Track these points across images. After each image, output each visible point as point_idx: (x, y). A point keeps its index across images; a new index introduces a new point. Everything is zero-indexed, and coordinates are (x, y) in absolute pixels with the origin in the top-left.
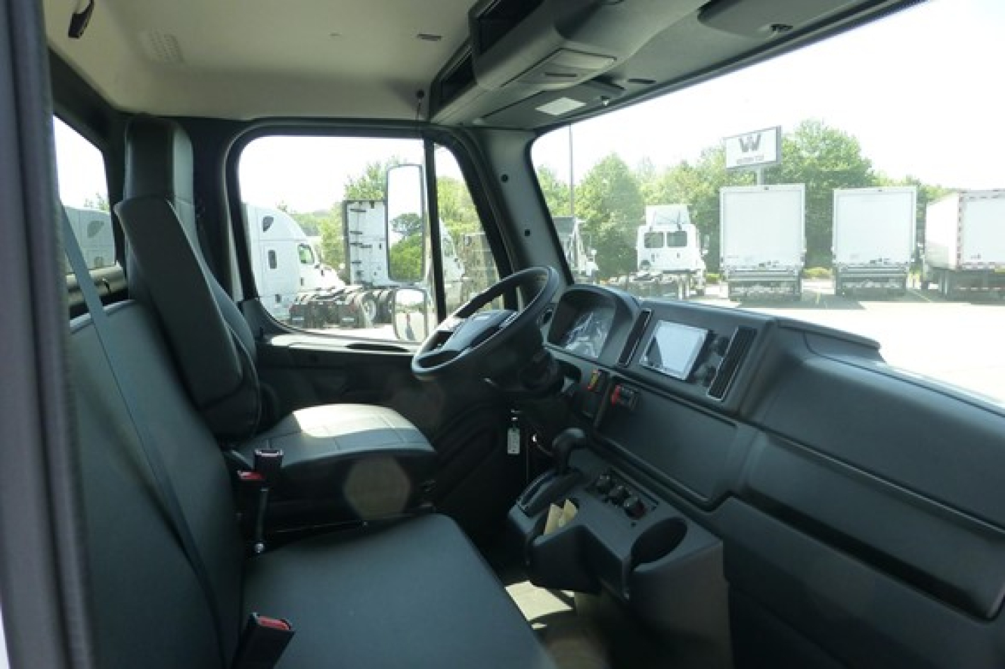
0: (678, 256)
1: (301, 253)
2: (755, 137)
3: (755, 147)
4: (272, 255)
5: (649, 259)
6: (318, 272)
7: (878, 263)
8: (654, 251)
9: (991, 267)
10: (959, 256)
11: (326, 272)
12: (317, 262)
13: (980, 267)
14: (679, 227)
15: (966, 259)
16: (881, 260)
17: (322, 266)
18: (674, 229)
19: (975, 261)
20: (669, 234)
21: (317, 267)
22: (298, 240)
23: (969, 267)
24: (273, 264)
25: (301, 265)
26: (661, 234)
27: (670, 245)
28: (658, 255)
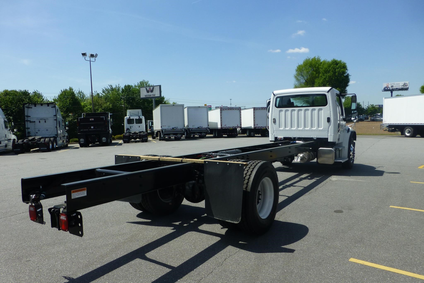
0: (139, 127)
2: (152, 88)
3: (152, 91)
5: (129, 128)
7: (200, 128)
8: (131, 125)
9: (229, 128)
10: (221, 125)
13: (226, 128)
14: (139, 117)
15: (223, 126)
16: (200, 127)
19: (225, 126)
20: (136, 119)
23: (224, 128)
26: (133, 119)
27: (136, 123)
28: (132, 127)
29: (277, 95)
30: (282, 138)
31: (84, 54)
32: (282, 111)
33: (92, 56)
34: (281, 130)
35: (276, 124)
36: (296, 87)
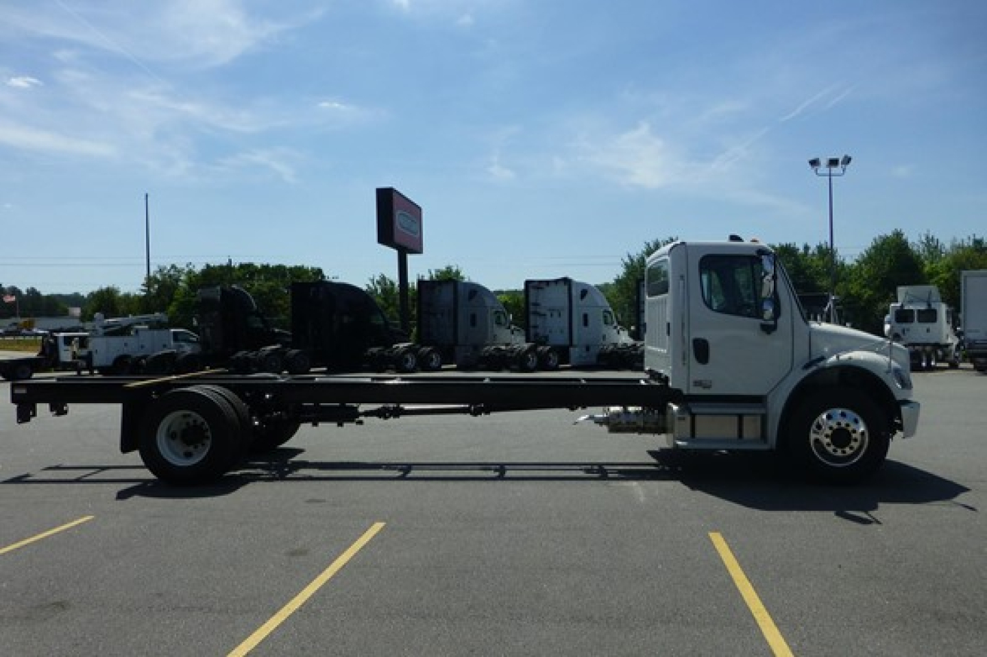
0: (928, 330)
1: (605, 317)
4: (585, 316)
5: (900, 333)
6: (615, 331)
8: (905, 325)
11: (621, 332)
12: (615, 324)
14: (929, 305)
17: (619, 327)
18: (923, 307)
20: (919, 310)
21: (615, 327)
22: (602, 307)
24: (586, 323)
25: (604, 325)
26: (912, 311)
27: (920, 321)
28: (908, 330)
31: (814, 163)
33: (833, 162)
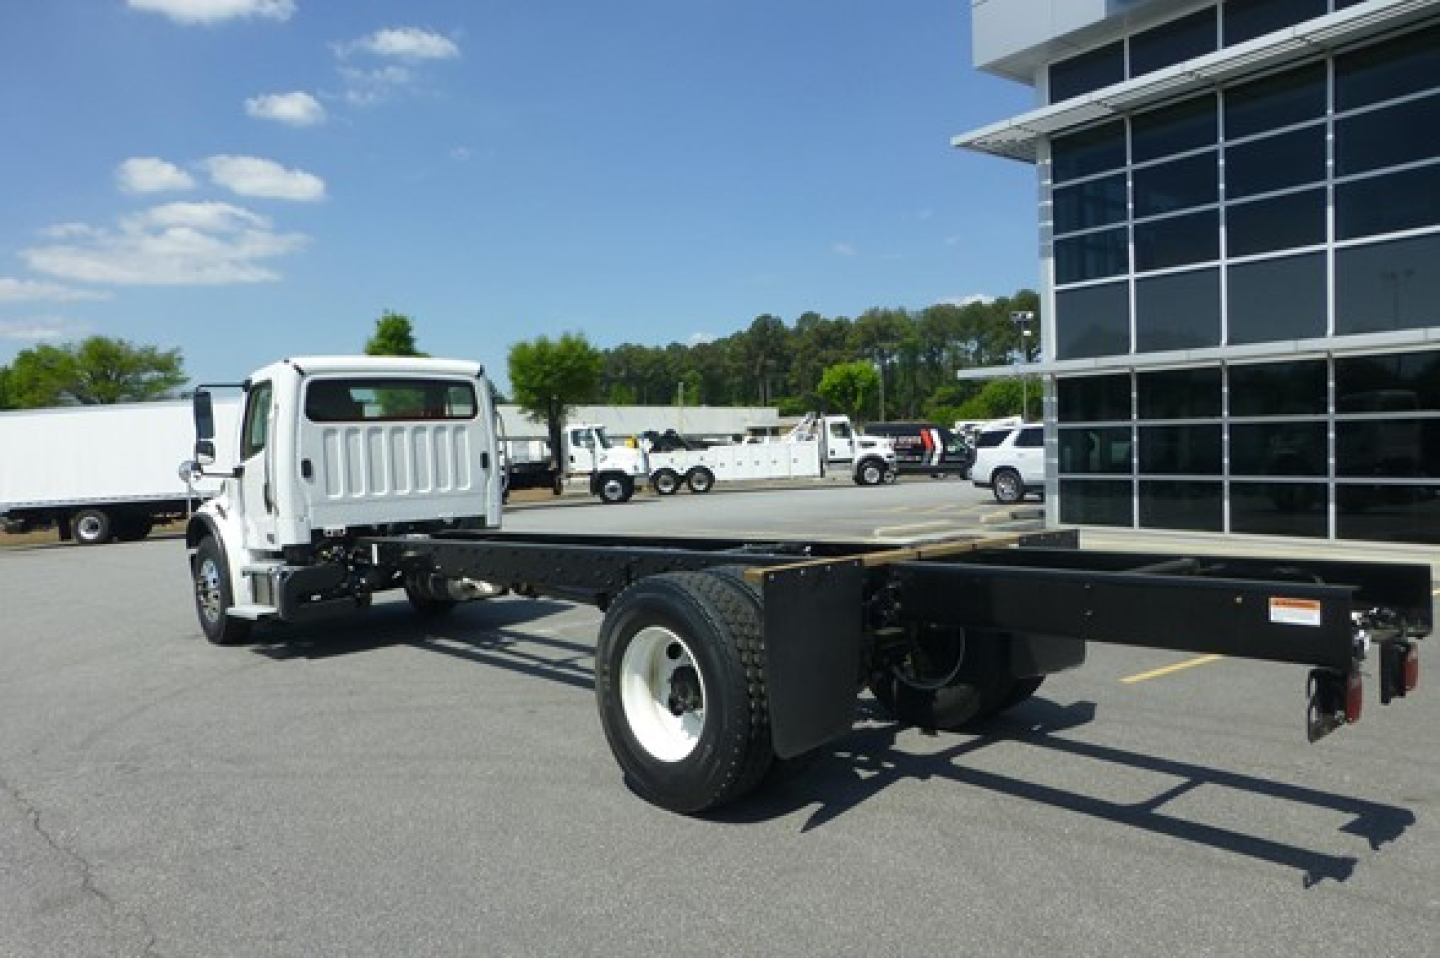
29: (312, 372)
30: (342, 530)
32: (333, 431)
34: (334, 503)
35: (312, 482)
36: (374, 351)
